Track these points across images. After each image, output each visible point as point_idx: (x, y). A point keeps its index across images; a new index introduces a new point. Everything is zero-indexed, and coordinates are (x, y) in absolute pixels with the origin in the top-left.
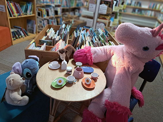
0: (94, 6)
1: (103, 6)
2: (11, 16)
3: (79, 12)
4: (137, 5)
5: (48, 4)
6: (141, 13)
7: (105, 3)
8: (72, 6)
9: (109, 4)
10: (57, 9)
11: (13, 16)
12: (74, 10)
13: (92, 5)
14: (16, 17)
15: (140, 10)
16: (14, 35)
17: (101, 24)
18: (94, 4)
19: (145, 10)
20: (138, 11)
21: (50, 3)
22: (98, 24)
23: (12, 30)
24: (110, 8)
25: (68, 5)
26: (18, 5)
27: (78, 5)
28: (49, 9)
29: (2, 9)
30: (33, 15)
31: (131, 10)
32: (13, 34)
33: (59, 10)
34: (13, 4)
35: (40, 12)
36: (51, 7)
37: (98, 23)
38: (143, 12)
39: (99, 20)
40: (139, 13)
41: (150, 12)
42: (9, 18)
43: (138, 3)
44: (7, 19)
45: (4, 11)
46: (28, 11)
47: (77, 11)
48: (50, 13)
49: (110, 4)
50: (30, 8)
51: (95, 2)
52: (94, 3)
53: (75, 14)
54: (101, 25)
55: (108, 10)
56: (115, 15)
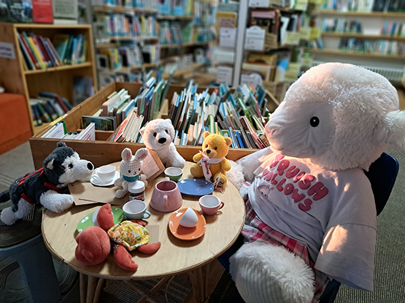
0: (232, 32)
1: (255, 31)
2: (30, 68)
3: (205, 55)
4: (351, 28)
5: (126, 37)
6: (363, 48)
7: (258, 24)
8: (187, 40)
9: (269, 24)
10: (148, 49)
11: (34, 68)
12: (191, 50)
13: (227, 32)
14: (44, 70)
15: (360, 41)
16: (38, 114)
17: (252, 76)
18: (232, 27)
19: (373, 39)
20: (355, 43)
21: (131, 34)
22: (246, 76)
23: (32, 102)
24: (272, 35)
25: (176, 38)
26: (47, 42)
27: (200, 38)
28: (127, 49)
29: (9, 52)
30: (87, 64)
31: (337, 43)
32: (36, 110)
33: (154, 51)
34: (35, 39)
35: (105, 57)
36: (132, 46)
37: (244, 74)
38: (367, 44)
39: (246, 66)
40: (357, 49)
41: (387, 44)
42: (25, 72)
43: (353, 24)
44: (20, 75)
45: (13, 57)
46: (74, 56)
47: (199, 53)
48: (130, 59)
49: (272, 24)
50: (79, 48)
51: (233, 23)
52: (232, 25)
53: (194, 60)
54: (254, 78)
55: (267, 40)
56: (290, 52)
